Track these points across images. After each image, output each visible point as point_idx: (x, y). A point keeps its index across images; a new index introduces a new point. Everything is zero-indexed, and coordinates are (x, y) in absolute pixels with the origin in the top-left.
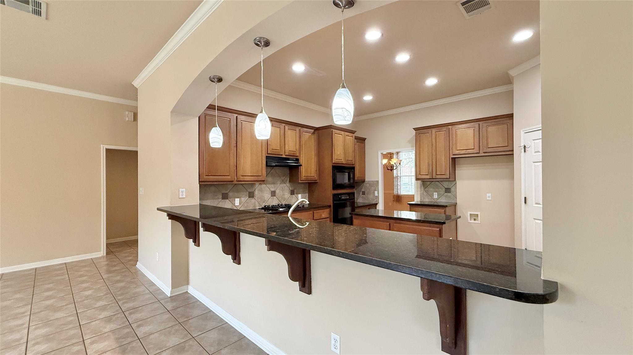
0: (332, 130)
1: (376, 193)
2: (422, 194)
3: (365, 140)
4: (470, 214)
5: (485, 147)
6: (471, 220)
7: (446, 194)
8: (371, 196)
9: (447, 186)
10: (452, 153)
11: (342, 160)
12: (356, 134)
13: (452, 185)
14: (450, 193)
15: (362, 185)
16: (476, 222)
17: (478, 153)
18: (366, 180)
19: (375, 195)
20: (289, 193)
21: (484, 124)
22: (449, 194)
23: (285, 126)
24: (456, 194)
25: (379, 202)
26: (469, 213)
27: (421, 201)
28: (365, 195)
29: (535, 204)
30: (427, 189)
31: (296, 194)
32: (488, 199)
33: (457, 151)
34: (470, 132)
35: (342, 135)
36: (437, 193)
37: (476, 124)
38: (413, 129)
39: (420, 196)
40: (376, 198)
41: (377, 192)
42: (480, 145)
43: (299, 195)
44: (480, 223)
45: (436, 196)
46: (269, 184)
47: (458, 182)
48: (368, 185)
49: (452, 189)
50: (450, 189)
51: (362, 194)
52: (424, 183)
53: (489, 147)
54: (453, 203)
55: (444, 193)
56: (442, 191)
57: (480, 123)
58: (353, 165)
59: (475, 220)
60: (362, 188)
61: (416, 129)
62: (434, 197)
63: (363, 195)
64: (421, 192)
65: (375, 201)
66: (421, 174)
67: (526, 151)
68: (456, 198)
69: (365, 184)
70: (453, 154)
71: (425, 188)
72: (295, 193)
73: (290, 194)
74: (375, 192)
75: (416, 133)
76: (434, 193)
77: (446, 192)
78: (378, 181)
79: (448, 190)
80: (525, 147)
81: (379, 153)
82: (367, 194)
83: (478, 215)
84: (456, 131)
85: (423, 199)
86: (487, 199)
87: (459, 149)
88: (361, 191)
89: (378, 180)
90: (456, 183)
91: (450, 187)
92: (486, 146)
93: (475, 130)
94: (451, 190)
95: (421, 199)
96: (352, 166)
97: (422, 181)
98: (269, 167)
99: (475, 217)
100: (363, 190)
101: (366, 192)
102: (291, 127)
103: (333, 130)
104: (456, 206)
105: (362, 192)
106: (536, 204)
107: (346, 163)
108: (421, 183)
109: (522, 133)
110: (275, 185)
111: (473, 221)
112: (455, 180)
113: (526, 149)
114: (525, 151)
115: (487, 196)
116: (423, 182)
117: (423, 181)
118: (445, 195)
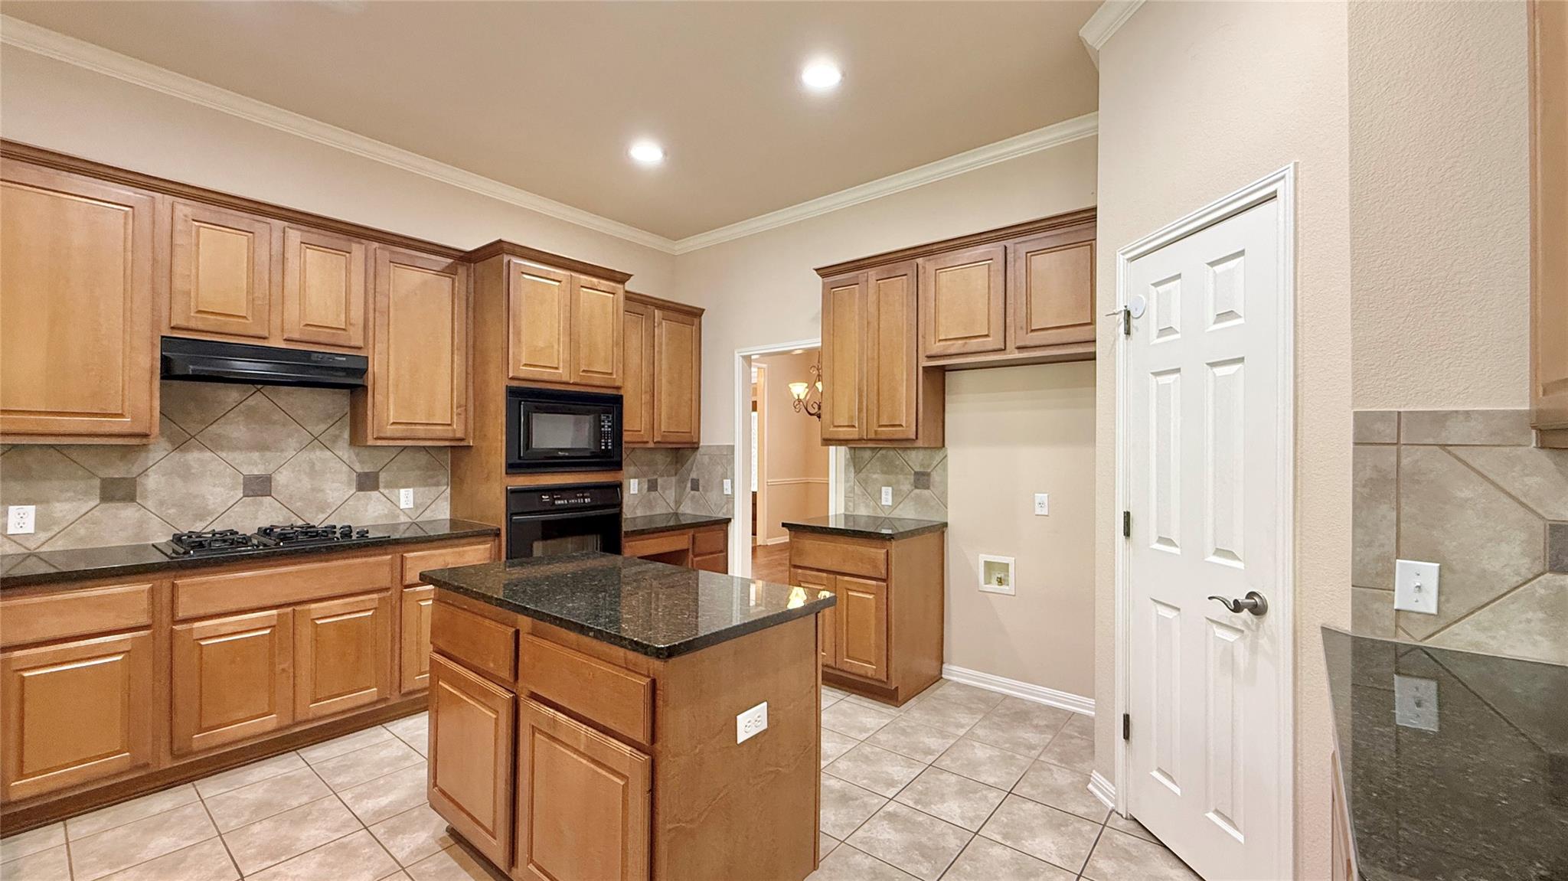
0: (506, 258)
1: (727, 483)
2: (850, 492)
3: (702, 313)
4: (988, 564)
5: (1022, 328)
6: (988, 582)
7: (917, 491)
8: (713, 496)
9: (922, 465)
10: (925, 351)
11: (561, 371)
12: (629, 286)
13: (935, 463)
14: (928, 488)
15: (692, 459)
16: (1004, 588)
17: (1001, 350)
18: (701, 444)
19: (725, 493)
20: (349, 484)
21: (1018, 245)
22: (926, 492)
23: (287, 229)
24: (945, 493)
25: (733, 515)
26: (983, 557)
27: (847, 513)
28: (698, 490)
29: (1158, 541)
30: (862, 475)
31: (386, 487)
32: (1038, 511)
33: (938, 344)
34: (978, 277)
35: (560, 282)
36: (890, 488)
37: (995, 249)
38: (816, 270)
39: (845, 497)
40: (727, 503)
41: (729, 481)
42: (1008, 321)
43: (403, 491)
44: (1014, 596)
45: (887, 497)
46: (235, 448)
47: (951, 450)
48: (706, 459)
49: (936, 477)
50: (928, 474)
51: (692, 489)
52: (857, 456)
53: (1033, 328)
54: (935, 523)
55: (910, 489)
56: (906, 486)
57: (1009, 243)
58: (618, 388)
59: (1000, 581)
60: (692, 468)
61: (824, 272)
62: (883, 503)
63: (692, 492)
64: (849, 484)
65: (724, 510)
66: (836, 424)
67: (1133, 330)
68: (947, 508)
69: (698, 454)
70: (928, 354)
71: (858, 470)
72: (381, 485)
73: (355, 485)
74: (725, 481)
75: (824, 284)
76: (884, 489)
77: (916, 487)
78: (734, 446)
79: (922, 479)
80: (1128, 313)
81: (737, 355)
82: (706, 490)
83: (1008, 564)
84: (936, 273)
85: (851, 509)
86: (1034, 511)
87: (944, 338)
88: (688, 480)
89: (732, 444)
90: (946, 456)
91: (929, 471)
92: (1025, 327)
93: (992, 269)
94: (931, 480)
95: (846, 509)
96: (614, 392)
97: (850, 448)
98: (176, 383)
99: (997, 572)
100: (694, 475)
101: (701, 482)
102: (315, 236)
103: (515, 260)
104: (945, 534)
105: (692, 480)
106: (1162, 540)
107: (578, 380)
108: (848, 456)
109: (1121, 260)
110: (268, 454)
111: (994, 587)
112: (944, 446)
113: (1133, 322)
114: (1128, 332)
115: (1037, 502)
116: (853, 451)
117: (855, 448)
118: (912, 494)
